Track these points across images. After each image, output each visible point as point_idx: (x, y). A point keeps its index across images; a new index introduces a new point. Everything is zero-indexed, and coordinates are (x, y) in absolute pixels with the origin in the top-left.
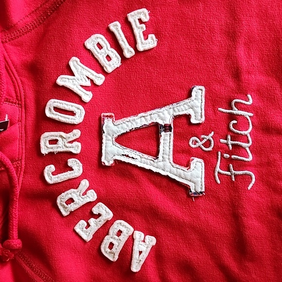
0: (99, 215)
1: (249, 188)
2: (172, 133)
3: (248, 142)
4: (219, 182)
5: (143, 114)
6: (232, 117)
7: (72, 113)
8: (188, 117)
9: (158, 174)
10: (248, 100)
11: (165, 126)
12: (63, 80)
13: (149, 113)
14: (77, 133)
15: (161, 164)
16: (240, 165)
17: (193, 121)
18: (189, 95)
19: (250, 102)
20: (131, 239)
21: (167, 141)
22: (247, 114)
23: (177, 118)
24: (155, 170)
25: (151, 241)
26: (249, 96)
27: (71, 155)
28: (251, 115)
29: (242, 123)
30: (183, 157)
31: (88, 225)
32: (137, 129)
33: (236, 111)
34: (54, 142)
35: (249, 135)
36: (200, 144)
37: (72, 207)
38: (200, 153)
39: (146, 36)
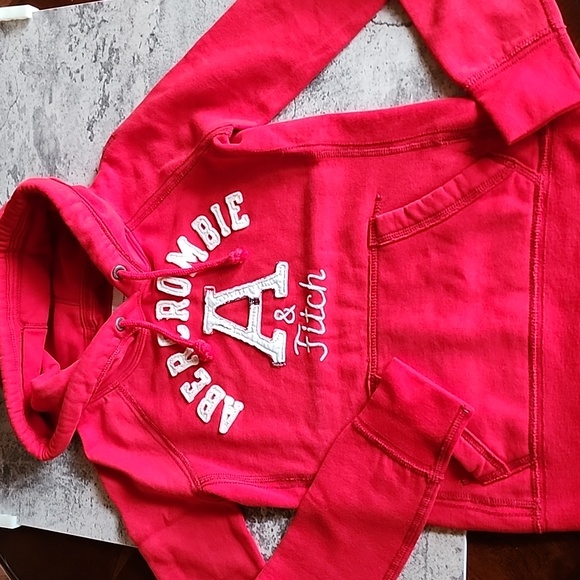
0: (200, 379)
1: (322, 359)
2: (260, 306)
3: (321, 315)
4: (297, 353)
5: (237, 288)
6: (307, 291)
7: (180, 287)
8: (273, 291)
9: (247, 344)
10: (320, 274)
11: (255, 299)
12: (172, 258)
13: (242, 286)
14: (186, 303)
15: (250, 335)
16: (314, 338)
17: (277, 295)
18: (275, 271)
19: (323, 277)
20: (222, 403)
21: (255, 312)
22: (321, 289)
23: (264, 292)
24: (245, 340)
25: (240, 406)
26: (322, 271)
27: (180, 322)
28: (325, 289)
29: (317, 298)
30: (269, 328)
31: (191, 388)
32: (232, 302)
33: (311, 286)
34: (167, 309)
35: (322, 310)
36: (284, 317)
37: (180, 369)
38: (282, 325)
39: (240, 215)
